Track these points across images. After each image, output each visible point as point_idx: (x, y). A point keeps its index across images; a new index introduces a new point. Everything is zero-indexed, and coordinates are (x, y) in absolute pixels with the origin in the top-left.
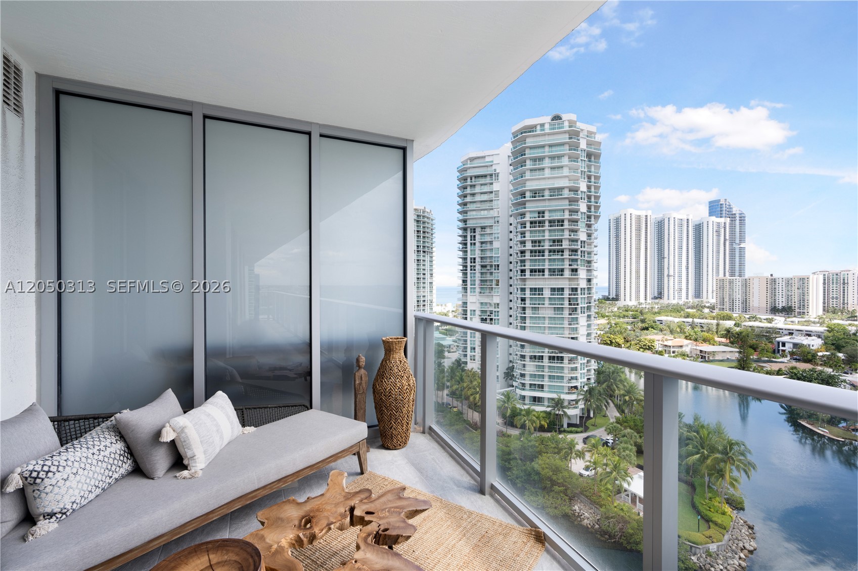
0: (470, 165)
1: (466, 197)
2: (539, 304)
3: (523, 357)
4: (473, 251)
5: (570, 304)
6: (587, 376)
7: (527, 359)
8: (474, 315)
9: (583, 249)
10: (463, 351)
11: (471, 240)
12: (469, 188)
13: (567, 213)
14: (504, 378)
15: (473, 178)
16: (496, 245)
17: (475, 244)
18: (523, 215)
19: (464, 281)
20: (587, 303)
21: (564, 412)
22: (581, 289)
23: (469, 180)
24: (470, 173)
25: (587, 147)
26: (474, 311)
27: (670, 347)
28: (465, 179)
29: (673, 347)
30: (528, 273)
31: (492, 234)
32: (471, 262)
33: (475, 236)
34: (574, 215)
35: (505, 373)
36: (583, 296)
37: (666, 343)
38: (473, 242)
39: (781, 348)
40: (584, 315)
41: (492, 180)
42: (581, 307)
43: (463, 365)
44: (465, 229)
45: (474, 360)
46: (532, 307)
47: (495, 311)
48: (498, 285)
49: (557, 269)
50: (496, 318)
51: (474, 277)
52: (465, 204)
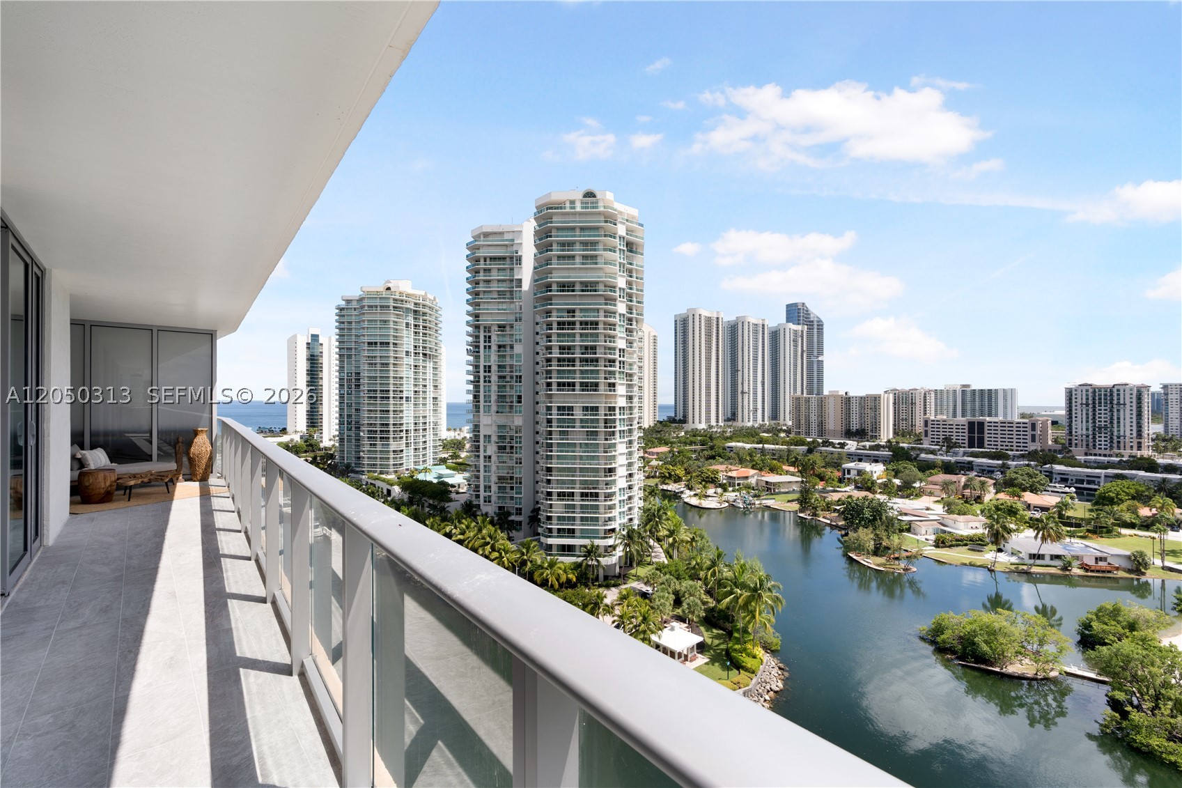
0: (484, 241)
1: (479, 284)
2: (568, 427)
3: (549, 494)
4: (487, 357)
5: (606, 427)
6: (627, 515)
7: (555, 497)
8: (489, 442)
9: (622, 359)
10: (474, 491)
11: (485, 342)
12: (482, 273)
13: (602, 314)
14: (528, 524)
15: (488, 260)
16: (518, 349)
17: (490, 347)
18: (548, 313)
19: (476, 397)
20: (627, 426)
21: (598, 561)
22: (620, 408)
23: (482, 262)
24: (481, 253)
25: (627, 234)
26: (490, 436)
27: (735, 478)
28: (478, 260)
29: (738, 478)
30: (554, 387)
31: (513, 335)
32: (485, 371)
33: (490, 337)
34: (610, 317)
35: (529, 517)
36: (622, 417)
37: (730, 474)
38: (487, 344)
39: (847, 476)
40: (624, 440)
41: (513, 264)
42: (620, 431)
43: (474, 509)
44: (477, 327)
45: (490, 502)
46: (560, 431)
47: (516, 437)
48: (520, 402)
49: (591, 383)
50: (518, 445)
51: (489, 391)
52: (477, 294)
